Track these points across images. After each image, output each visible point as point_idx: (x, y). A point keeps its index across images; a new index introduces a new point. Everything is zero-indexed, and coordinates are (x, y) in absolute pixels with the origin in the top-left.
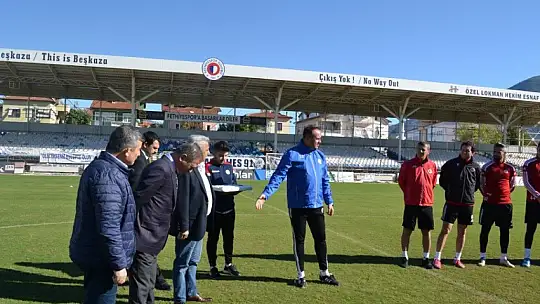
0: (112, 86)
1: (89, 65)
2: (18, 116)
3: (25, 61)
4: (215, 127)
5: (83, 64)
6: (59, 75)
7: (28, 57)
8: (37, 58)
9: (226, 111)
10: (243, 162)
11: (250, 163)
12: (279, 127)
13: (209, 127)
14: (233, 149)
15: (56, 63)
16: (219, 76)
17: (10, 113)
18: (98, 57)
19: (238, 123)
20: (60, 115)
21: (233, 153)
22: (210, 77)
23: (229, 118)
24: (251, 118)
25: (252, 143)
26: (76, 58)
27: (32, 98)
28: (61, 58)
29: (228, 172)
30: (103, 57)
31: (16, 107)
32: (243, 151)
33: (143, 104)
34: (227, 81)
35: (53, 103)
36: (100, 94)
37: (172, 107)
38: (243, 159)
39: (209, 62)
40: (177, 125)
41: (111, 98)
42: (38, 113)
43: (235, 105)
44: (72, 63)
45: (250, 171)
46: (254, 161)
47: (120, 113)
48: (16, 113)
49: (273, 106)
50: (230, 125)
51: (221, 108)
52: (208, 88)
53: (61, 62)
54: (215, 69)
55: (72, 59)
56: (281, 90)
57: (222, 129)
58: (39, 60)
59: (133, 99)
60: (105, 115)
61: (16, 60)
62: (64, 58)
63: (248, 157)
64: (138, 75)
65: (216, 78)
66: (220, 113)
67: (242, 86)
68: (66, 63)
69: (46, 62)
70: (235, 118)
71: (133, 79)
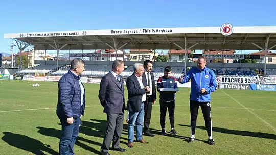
0: (175, 42)
1: (163, 33)
2: (136, 59)
3: (136, 34)
4: (231, 61)
5: (160, 33)
6: (151, 38)
7: (137, 32)
8: (141, 32)
9: (237, 52)
10: (244, 80)
11: (248, 80)
12: (271, 60)
13: (228, 61)
14: (239, 72)
15: (149, 33)
16: (230, 33)
17: (133, 57)
18: (168, 29)
19: (244, 58)
20: (154, 57)
21: (239, 75)
22: (225, 34)
23: (238, 56)
24: (251, 55)
25: (251, 69)
26: (157, 30)
27: (140, 50)
28: (151, 31)
29: (171, 82)
30: (170, 29)
31: (135, 55)
32: (245, 73)
33: (193, 50)
34: (235, 36)
35: (151, 52)
36: (171, 47)
37: (208, 51)
38: (244, 78)
39: (224, 26)
40: (211, 61)
41: (177, 49)
42: (144, 57)
43: (241, 48)
44: (156, 33)
45: (247, 85)
46: (251, 79)
47: (181, 55)
48: (135, 57)
49: (264, 47)
50: (239, 60)
51: (235, 51)
52: (225, 40)
53: (151, 33)
54: (228, 29)
56: (268, 39)
57: (235, 61)
58: (142, 33)
59: (185, 48)
60: (174, 57)
61: (132, 33)
63: (247, 77)
64: (188, 36)
65: (228, 34)
66: (235, 53)
67: (244, 38)
68: (153, 33)
69: (145, 33)
70: (241, 56)
71: (185, 38)
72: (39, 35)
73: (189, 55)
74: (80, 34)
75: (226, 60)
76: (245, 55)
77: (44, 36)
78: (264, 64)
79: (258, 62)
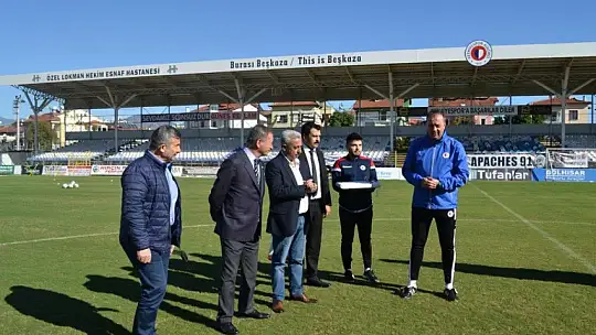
0: (368, 84)
1: (343, 64)
2: (286, 121)
3: (284, 67)
4: (490, 120)
5: (337, 64)
6: (316, 77)
7: (286, 63)
8: (293, 63)
9: (503, 101)
10: (518, 161)
11: (527, 161)
12: (574, 115)
13: (483, 120)
14: (509, 145)
15: (311, 66)
16: (486, 60)
17: (279, 118)
18: (352, 55)
19: (516, 113)
20: (324, 118)
21: (507, 150)
22: (474, 63)
23: (504, 109)
24: (532, 106)
25: (533, 138)
26: (330, 57)
27: (294, 103)
28: (316, 61)
29: (363, 168)
30: (357, 54)
31: (284, 113)
32: (521, 147)
33: (408, 98)
34: (496, 65)
35: (317, 106)
37: (441, 100)
38: (519, 157)
39: (473, 45)
41: (373, 97)
42: (303, 117)
43: (511, 92)
44: (326, 64)
45: (526, 170)
46: (533, 158)
47: (383, 111)
48: (284, 119)
49: (558, 89)
50: (507, 118)
51: (498, 98)
52: (475, 76)
53: (316, 65)
54: (481, 53)
55: (326, 61)
56: (568, 70)
57: (498, 121)
58: (296, 65)
59: (391, 96)
60: (368, 115)
61: (275, 67)
62: (319, 60)
63: (525, 154)
64: (396, 69)
65: (483, 63)
66: (497, 104)
67: (516, 69)
68: (321, 65)
69: (303, 66)
70: (511, 108)
71: (390, 74)
72: (75, 76)
73: (400, 111)
74: (164, 72)
75: (478, 119)
76: (519, 107)
77: (85, 79)
78: (560, 125)
79: (547, 122)
